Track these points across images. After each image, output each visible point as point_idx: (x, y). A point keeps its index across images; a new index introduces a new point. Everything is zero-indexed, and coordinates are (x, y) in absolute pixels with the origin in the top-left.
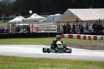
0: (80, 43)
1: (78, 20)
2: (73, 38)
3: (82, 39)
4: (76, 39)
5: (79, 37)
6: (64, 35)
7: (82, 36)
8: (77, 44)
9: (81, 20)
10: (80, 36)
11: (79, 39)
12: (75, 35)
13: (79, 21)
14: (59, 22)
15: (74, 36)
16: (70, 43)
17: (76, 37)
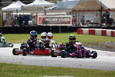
0: (107, 42)
1: (102, 7)
2: (96, 34)
3: (109, 36)
4: (100, 35)
5: (104, 34)
6: (82, 30)
7: (109, 31)
8: (102, 44)
9: (107, 8)
10: (106, 31)
11: (103, 37)
12: (99, 31)
13: (103, 9)
14: (75, 11)
15: (96, 32)
16: (91, 42)
17: (100, 33)
